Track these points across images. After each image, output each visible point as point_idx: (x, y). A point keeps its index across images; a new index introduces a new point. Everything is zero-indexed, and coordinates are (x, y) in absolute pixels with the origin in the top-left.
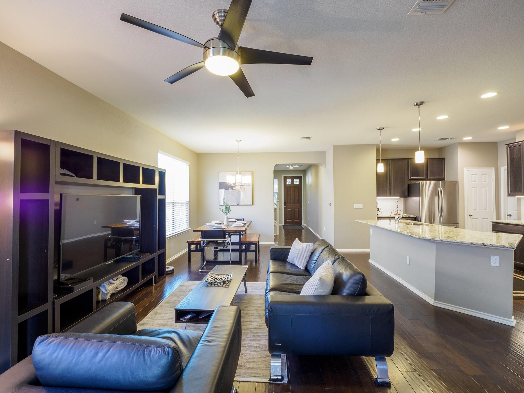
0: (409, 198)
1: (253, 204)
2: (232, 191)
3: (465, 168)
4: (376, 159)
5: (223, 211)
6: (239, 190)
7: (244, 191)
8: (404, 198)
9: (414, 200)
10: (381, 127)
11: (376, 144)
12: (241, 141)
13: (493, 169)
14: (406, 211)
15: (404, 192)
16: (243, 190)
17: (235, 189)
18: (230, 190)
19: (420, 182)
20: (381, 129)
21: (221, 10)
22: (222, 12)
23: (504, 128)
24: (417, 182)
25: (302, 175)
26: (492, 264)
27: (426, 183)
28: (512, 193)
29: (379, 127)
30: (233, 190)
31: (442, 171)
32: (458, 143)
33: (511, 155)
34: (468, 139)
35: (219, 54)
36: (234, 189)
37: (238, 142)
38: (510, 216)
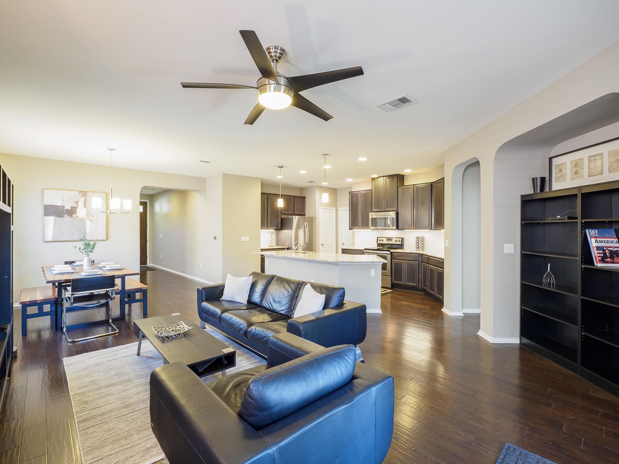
0: (281, 231)
1: (107, 238)
2: (70, 219)
3: (320, 207)
4: (261, 193)
5: (82, 249)
6: (83, 217)
7: (92, 220)
8: (276, 231)
9: (285, 233)
10: (281, 165)
11: (261, 178)
12: (115, 151)
13: (335, 209)
14: (278, 243)
15: (278, 226)
16: (91, 218)
17: (76, 217)
18: (66, 218)
19: (292, 216)
20: (281, 167)
21: (278, 47)
22: (278, 49)
23: (349, 180)
24: (290, 217)
25: (148, 202)
26: (371, 275)
27: (295, 217)
28: (352, 227)
29: (280, 165)
30: (71, 217)
31: (304, 208)
32: (317, 186)
33: (351, 200)
34: (324, 184)
35: (280, 91)
36: (74, 216)
37: (110, 151)
38: (344, 244)
